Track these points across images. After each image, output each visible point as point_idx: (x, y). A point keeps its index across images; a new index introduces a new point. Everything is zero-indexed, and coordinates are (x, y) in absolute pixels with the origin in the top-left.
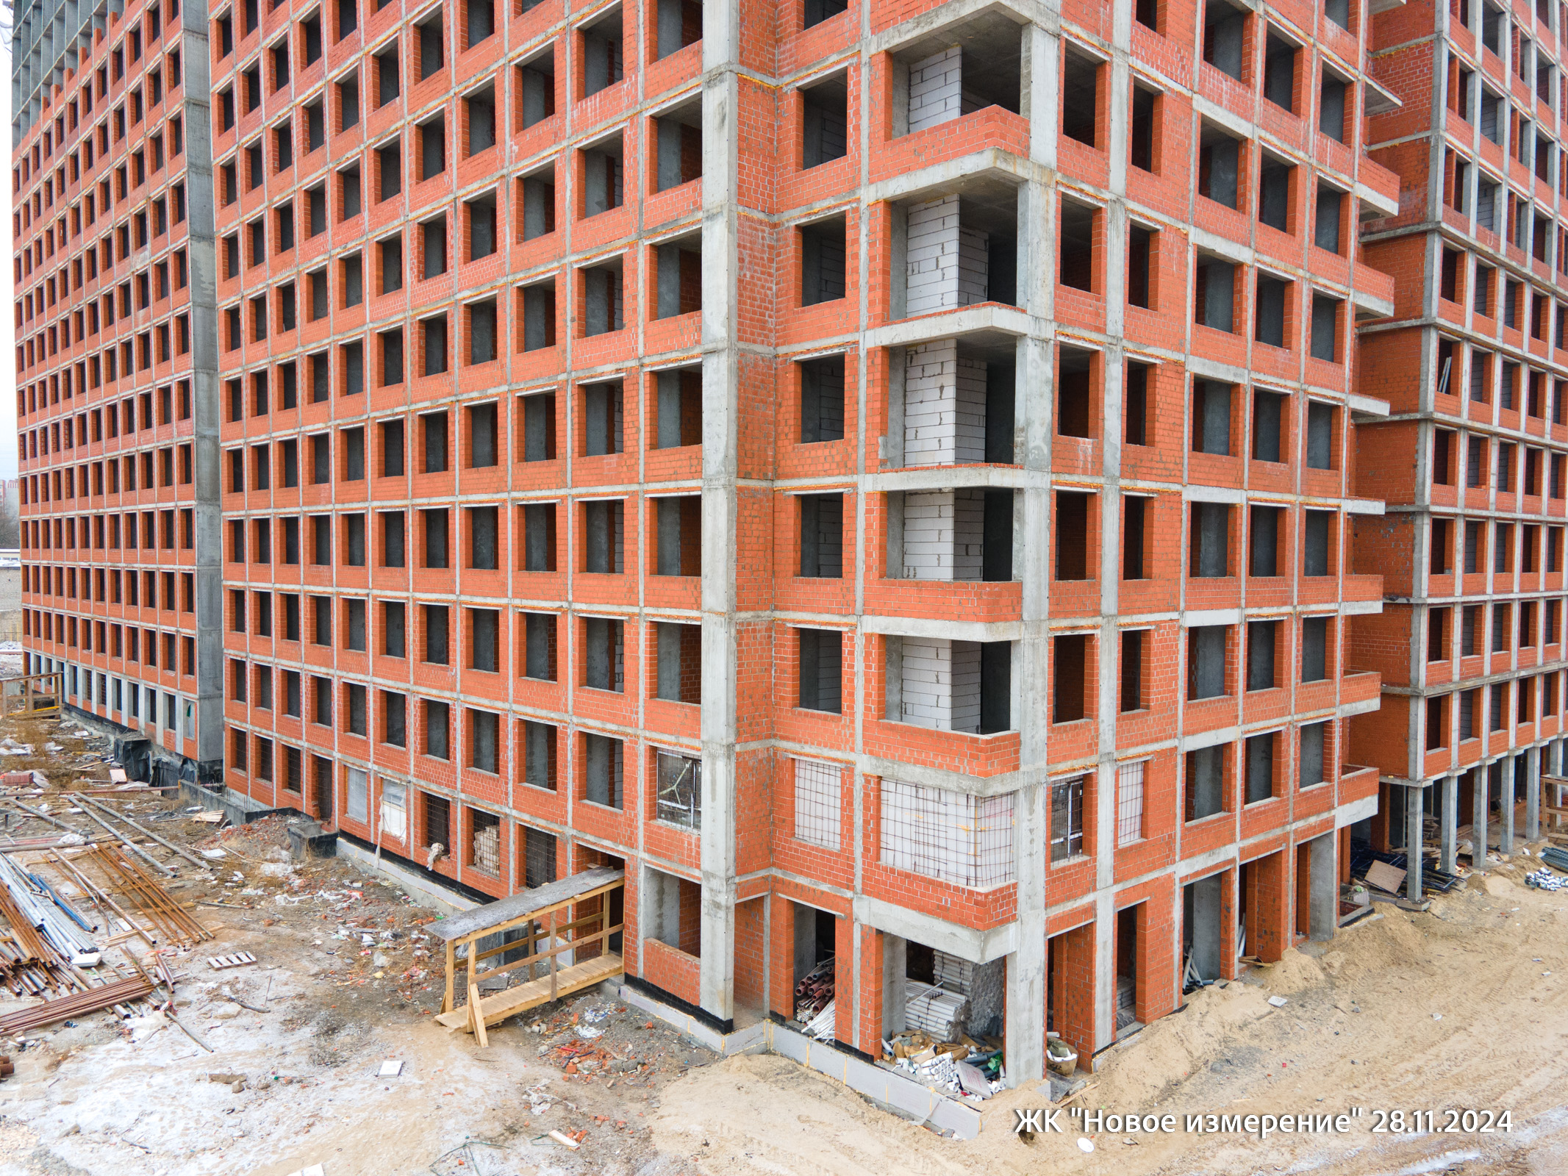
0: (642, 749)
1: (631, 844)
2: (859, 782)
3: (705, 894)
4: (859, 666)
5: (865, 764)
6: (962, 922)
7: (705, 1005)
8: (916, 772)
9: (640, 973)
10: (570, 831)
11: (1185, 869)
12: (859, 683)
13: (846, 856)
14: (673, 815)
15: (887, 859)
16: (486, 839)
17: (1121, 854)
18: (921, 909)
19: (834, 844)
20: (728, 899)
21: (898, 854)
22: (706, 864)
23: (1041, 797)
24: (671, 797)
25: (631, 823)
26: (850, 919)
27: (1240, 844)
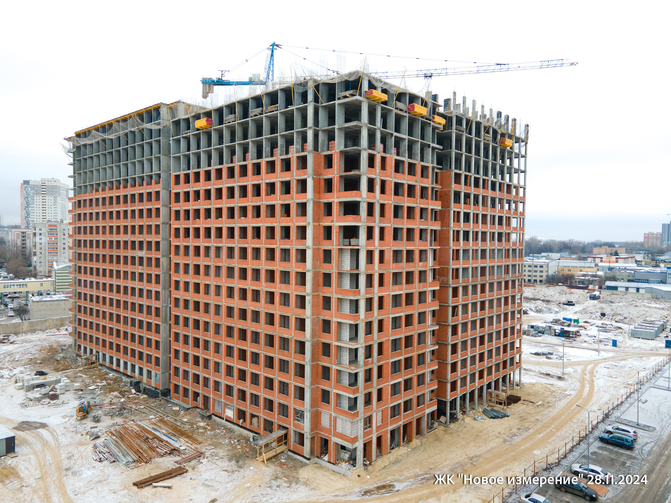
0: (292, 408)
1: (290, 425)
2: (333, 417)
3: (305, 436)
4: (333, 397)
5: (334, 414)
6: (349, 442)
7: (305, 455)
8: (342, 417)
9: (292, 449)
10: (276, 421)
11: (390, 428)
12: (333, 400)
13: (330, 430)
14: (298, 420)
15: (337, 430)
16: (255, 420)
17: (377, 427)
18: (343, 439)
19: (328, 427)
20: (309, 437)
21: (339, 430)
22: (305, 430)
23: (362, 421)
24: (298, 417)
25: (290, 421)
26: (331, 440)
27: (403, 421)
